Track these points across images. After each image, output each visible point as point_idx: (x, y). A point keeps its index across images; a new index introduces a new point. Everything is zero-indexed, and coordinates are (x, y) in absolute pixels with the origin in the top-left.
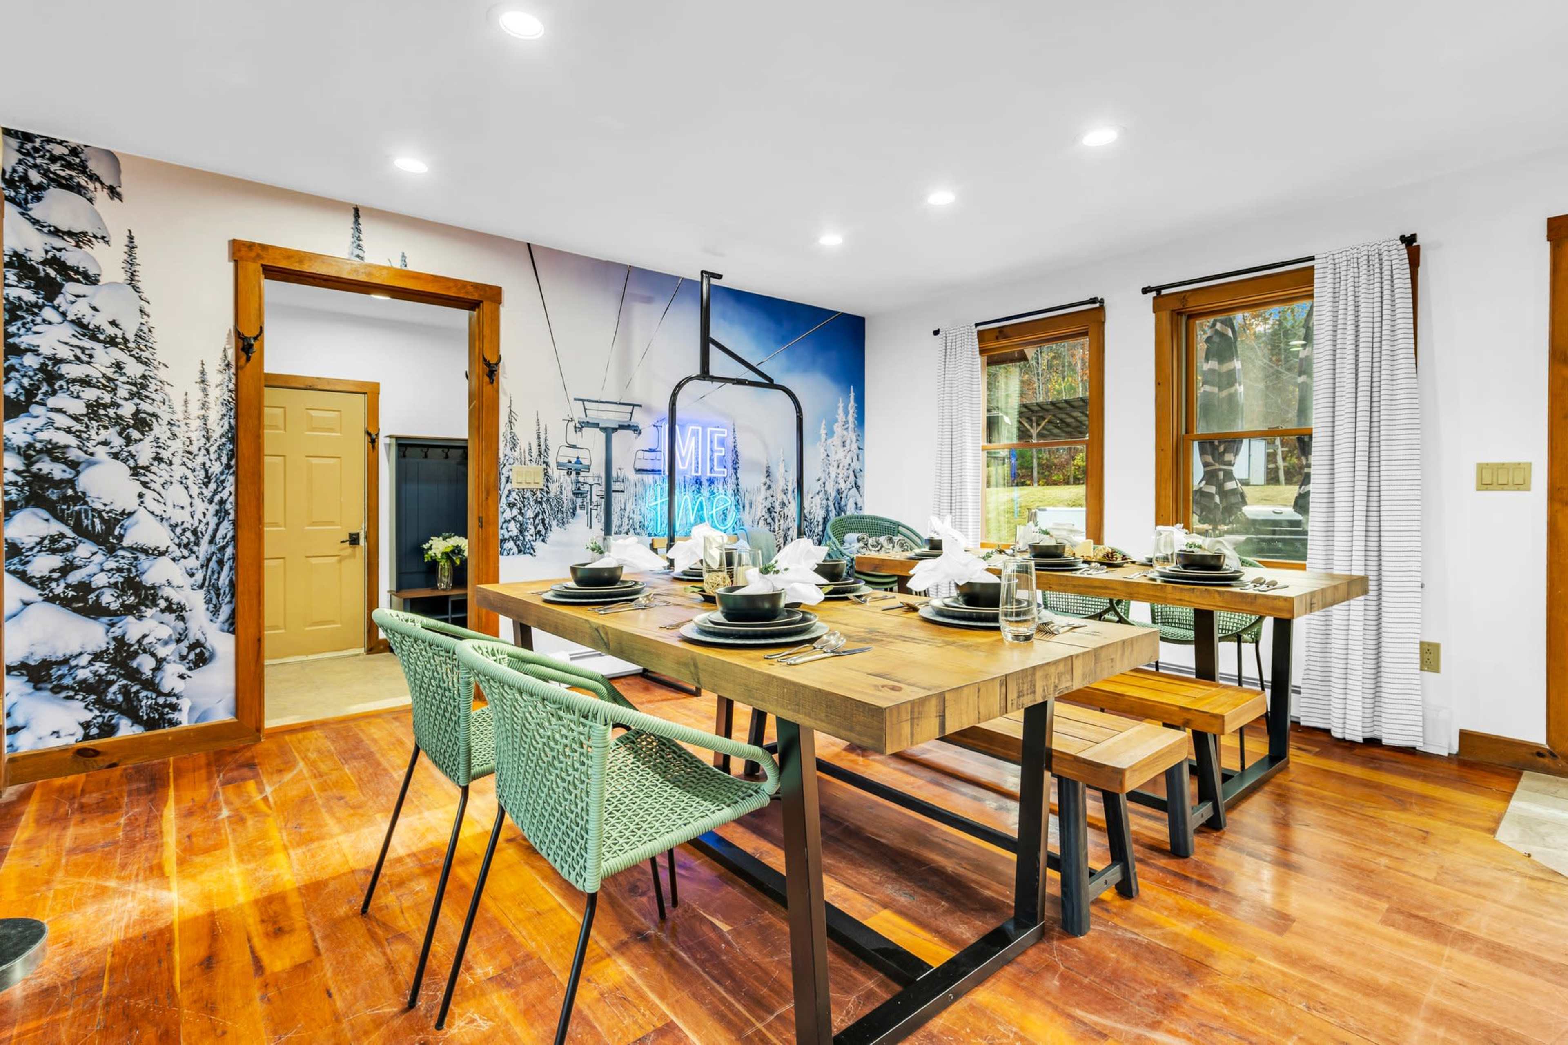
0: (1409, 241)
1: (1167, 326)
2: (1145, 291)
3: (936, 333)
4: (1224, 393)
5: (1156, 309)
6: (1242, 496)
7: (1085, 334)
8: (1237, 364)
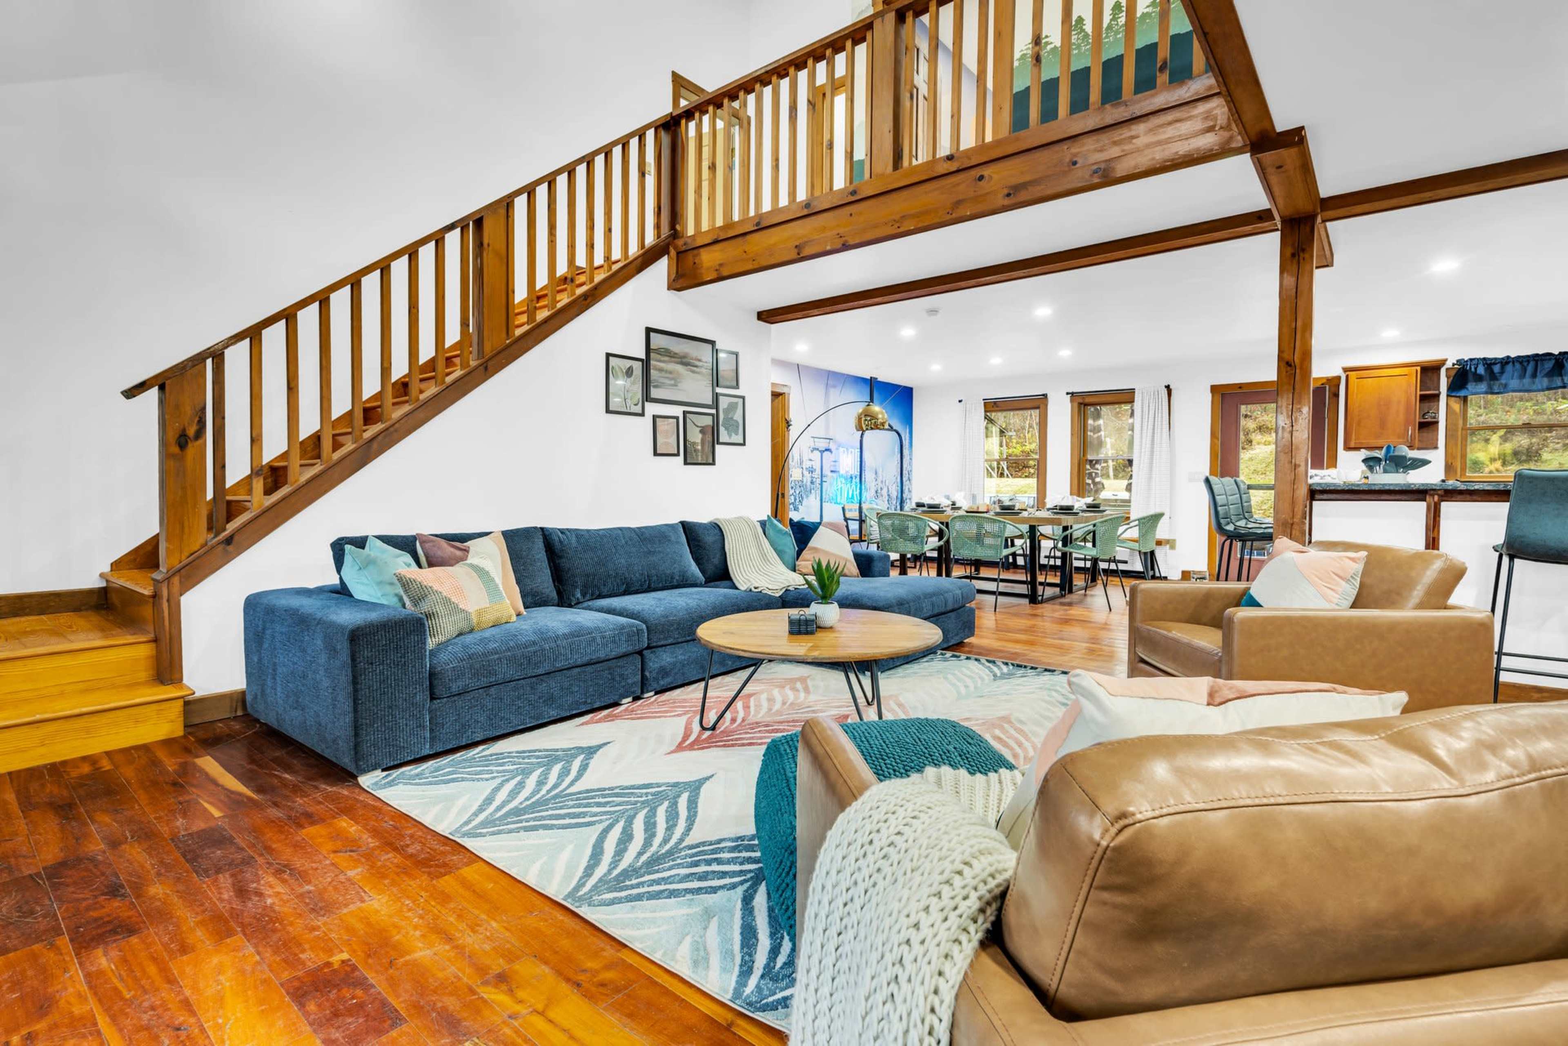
0: (1168, 387)
1: (1076, 410)
2: (1068, 394)
3: (960, 401)
4: (1096, 436)
5: (1072, 401)
6: (1103, 485)
7: (1038, 408)
8: (1101, 422)
